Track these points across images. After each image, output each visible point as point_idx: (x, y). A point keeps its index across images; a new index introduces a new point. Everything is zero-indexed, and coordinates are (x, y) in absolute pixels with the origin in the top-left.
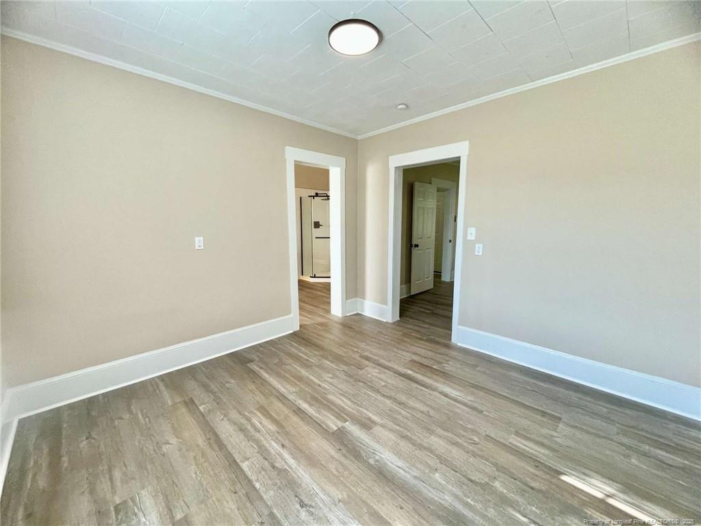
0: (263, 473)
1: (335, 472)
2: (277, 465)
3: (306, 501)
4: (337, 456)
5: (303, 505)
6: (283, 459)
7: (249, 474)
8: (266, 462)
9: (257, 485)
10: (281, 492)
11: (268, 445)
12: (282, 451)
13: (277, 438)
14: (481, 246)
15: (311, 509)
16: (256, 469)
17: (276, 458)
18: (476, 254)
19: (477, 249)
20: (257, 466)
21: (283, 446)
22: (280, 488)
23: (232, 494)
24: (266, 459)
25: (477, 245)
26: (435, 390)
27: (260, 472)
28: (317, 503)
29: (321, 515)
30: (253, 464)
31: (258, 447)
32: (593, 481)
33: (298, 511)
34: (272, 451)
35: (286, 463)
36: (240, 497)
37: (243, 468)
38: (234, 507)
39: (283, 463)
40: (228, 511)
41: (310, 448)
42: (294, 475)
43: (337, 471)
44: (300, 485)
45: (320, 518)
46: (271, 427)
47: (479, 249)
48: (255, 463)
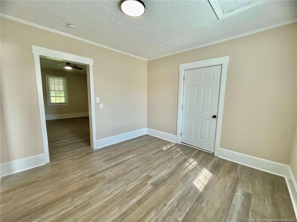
0: (181, 209)
1: (173, 186)
2: (176, 205)
3: (187, 192)
4: (166, 185)
5: (189, 193)
6: (172, 203)
7: (184, 215)
8: (175, 210)
9: (188, 210)
10: (187, 200)
11: (166, 212)
12: (168, 205)
13: (161, 209)
14: (102, 104)
15: (189, 190)
16: (181, 213)
17: (172, 206)
18: (101, 108)
19: (101, 106)
20: (179, 213)
21: (165, 205)
22: (186, 201)
23: (196, 219)
24: (174, 210)
25: (101, 104)
26: (129, 159)
27: (182, 211)
28: (187, 189)
29: (190, 188)
30: (178, 216)
31: (168, 217)
32: (164, 147)
33: (191, 194)
34: (169, 209)
35: (174, 201)
36: (195, 215)
37: (182, 219)
38: (200, 216)
39: (175, 202)
40: (203, 218)
41: (164, 194)
42: (179, 198)
43: (173, 185)
44: (182, 195)
45: (191, 188)
46: (153, 214)
47: (102, 106)
48: (177, 215)
